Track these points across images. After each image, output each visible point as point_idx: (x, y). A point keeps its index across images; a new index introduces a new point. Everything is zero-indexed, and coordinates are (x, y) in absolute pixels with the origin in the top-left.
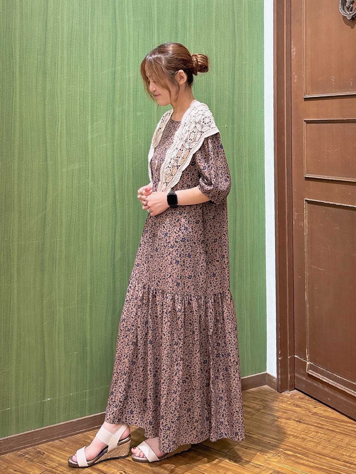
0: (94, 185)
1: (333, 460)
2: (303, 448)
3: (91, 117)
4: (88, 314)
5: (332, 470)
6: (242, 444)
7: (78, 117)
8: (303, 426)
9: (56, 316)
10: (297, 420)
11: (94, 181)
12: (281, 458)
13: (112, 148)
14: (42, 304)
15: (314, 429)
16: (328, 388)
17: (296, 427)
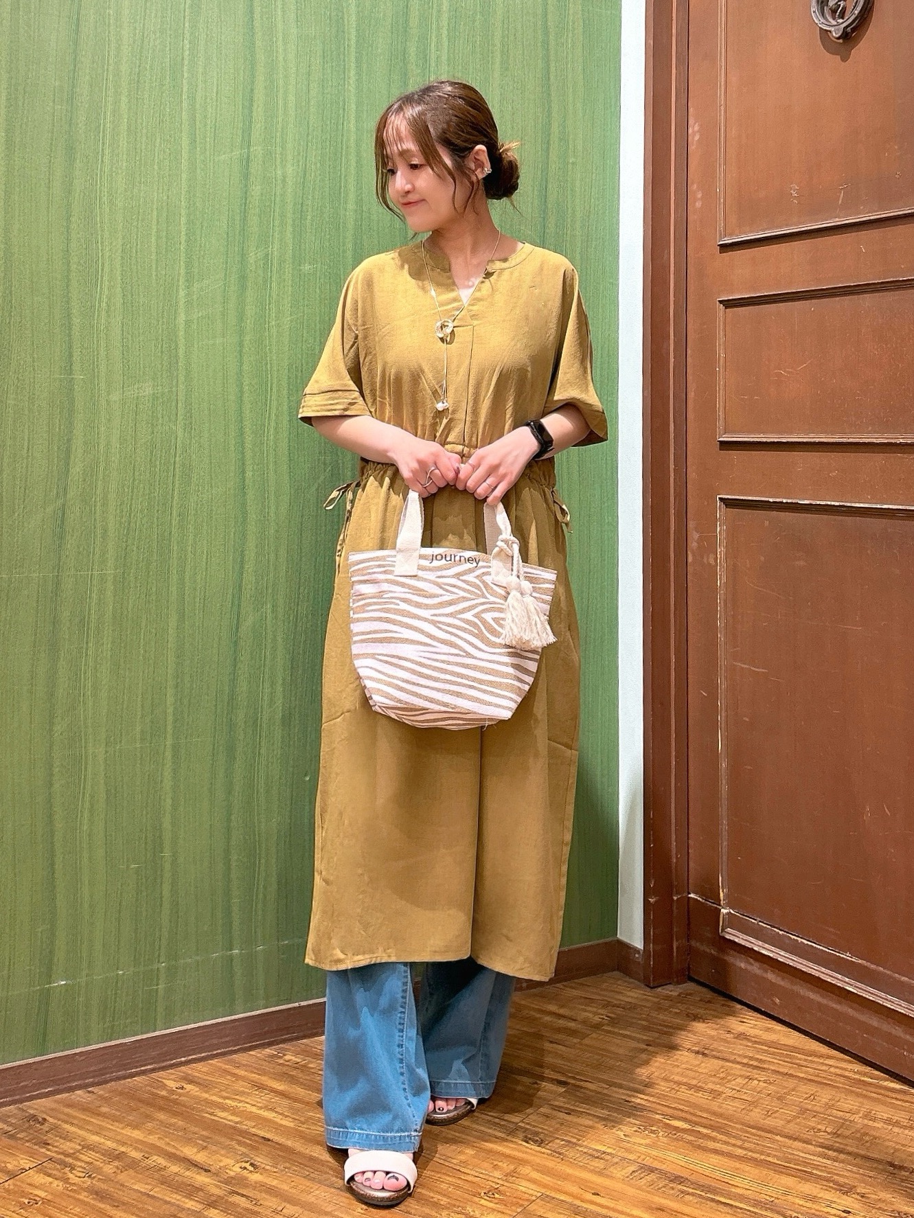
0: (191, 441)
1: (791, 1141)
2: (714, 1114)
3: (187, 266)
4: (168, 766)
5: (791, 1165)
6: (557, 1103)
7: (154, 266)
8: (712, 1064)
9: (86, 768)
10: (697, 1049)
11: (191, 429)
12: (657, 1137)
13: (238, 348)
14: (51, 736)
15: (741, 1070)
16: (774, 973)
17: (695, 1066)
